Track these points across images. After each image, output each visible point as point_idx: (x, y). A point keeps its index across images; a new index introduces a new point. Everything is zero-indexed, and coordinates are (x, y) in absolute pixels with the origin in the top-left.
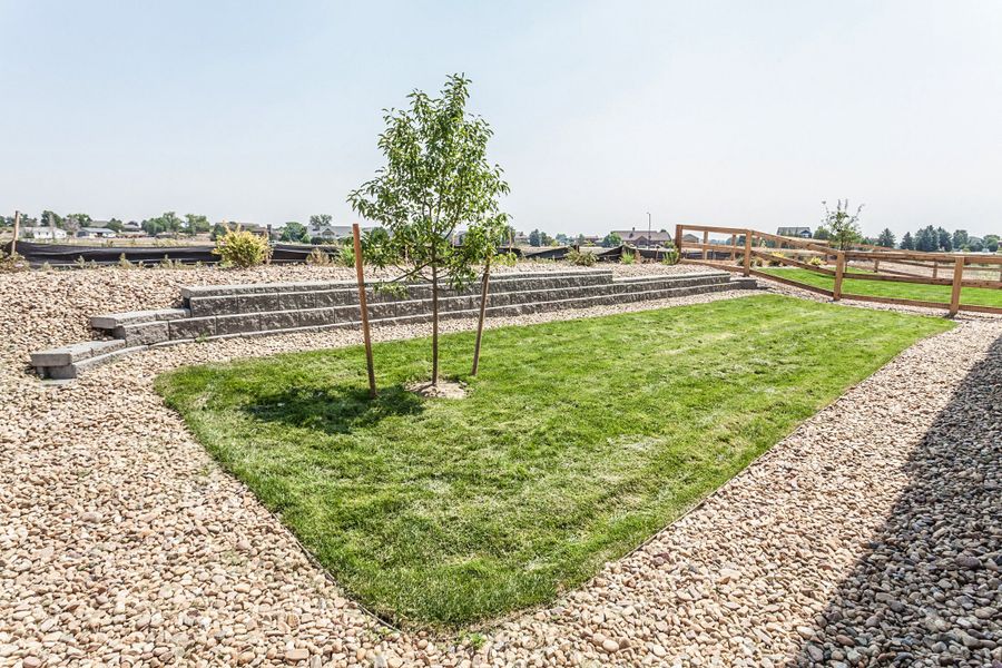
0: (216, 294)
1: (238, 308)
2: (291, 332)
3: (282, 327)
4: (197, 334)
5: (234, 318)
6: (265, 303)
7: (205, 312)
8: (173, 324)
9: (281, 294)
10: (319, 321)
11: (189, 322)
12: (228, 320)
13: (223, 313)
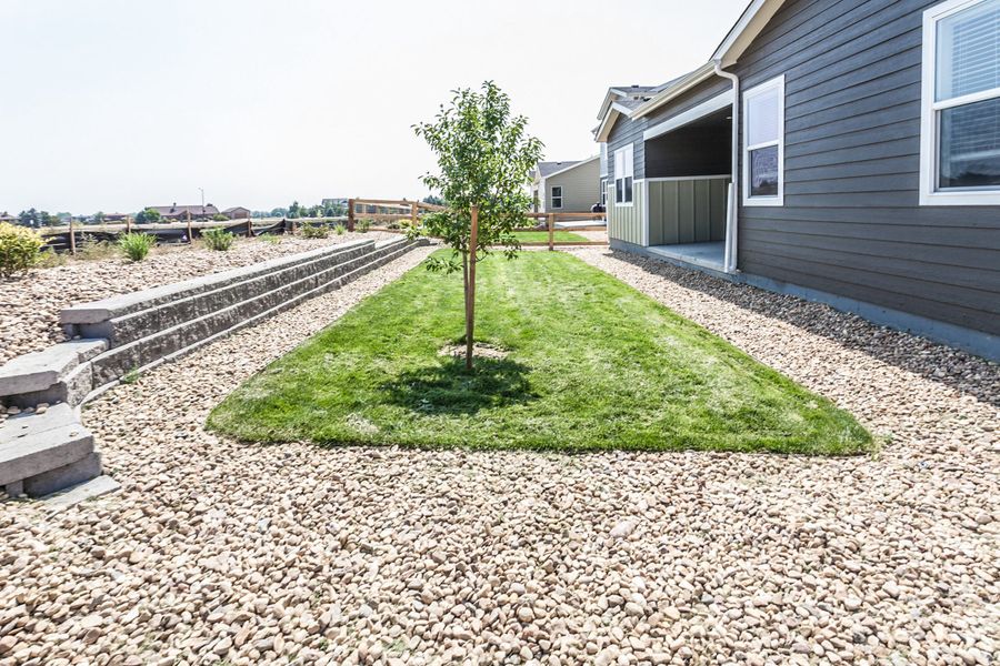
0: (136, 310)
1: (159, 323)
2: (208, 344)
3: (200, 339)
4: (121, 371)
5: (156, 339)
6: (182, 312)
7: (127, 337)
8: (97, 363)
9: (195, 297)
10: (225, 324)
11: (113, 356)
12: (152, 343)
13: (145, 335)
